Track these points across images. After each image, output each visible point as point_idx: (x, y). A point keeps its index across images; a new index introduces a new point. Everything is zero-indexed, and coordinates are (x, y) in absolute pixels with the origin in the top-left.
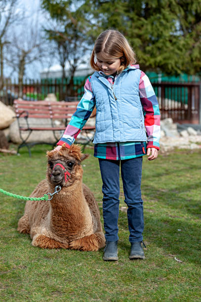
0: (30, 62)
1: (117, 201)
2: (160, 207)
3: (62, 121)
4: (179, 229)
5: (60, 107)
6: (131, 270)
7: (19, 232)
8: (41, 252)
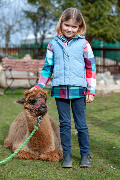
0: (14, 33)
1: (69, 127)
2: (101, 132)
3: (35, 73)
4: (114, 147)
5: (33, 63)
6: (81, 174)
7: (5, 147)
8: (20, 162)
